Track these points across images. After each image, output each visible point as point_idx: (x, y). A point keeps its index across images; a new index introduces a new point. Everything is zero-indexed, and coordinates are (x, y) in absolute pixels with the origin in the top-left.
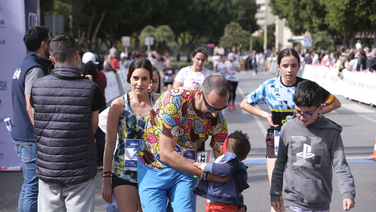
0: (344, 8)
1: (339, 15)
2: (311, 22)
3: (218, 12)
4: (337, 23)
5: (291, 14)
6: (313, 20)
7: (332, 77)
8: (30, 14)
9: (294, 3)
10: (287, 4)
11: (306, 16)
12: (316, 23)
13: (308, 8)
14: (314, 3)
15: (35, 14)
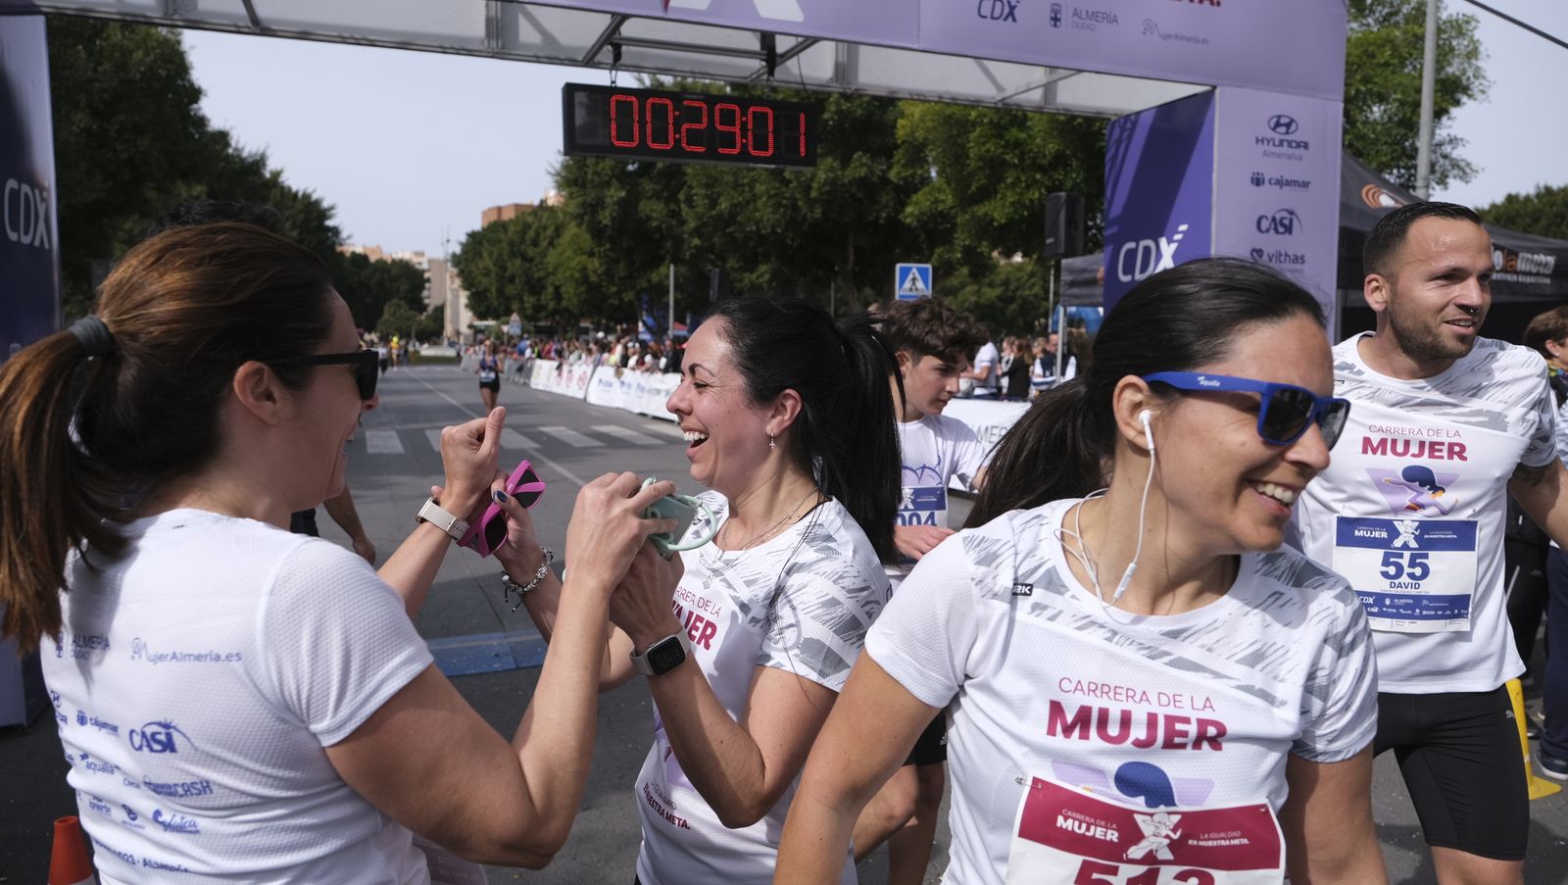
1: (579, 291)
2: (522, 301)
3: (372, 285)
5: (493, 289)
6: (525, 298)
7: (601, 380)
8: (12, 184)
9: (497, 274)
10: (487, 275)
11: (515, 293)
12: (529, 302)
13: (517, 281)
14: (527, 275)
15: (37, 192)
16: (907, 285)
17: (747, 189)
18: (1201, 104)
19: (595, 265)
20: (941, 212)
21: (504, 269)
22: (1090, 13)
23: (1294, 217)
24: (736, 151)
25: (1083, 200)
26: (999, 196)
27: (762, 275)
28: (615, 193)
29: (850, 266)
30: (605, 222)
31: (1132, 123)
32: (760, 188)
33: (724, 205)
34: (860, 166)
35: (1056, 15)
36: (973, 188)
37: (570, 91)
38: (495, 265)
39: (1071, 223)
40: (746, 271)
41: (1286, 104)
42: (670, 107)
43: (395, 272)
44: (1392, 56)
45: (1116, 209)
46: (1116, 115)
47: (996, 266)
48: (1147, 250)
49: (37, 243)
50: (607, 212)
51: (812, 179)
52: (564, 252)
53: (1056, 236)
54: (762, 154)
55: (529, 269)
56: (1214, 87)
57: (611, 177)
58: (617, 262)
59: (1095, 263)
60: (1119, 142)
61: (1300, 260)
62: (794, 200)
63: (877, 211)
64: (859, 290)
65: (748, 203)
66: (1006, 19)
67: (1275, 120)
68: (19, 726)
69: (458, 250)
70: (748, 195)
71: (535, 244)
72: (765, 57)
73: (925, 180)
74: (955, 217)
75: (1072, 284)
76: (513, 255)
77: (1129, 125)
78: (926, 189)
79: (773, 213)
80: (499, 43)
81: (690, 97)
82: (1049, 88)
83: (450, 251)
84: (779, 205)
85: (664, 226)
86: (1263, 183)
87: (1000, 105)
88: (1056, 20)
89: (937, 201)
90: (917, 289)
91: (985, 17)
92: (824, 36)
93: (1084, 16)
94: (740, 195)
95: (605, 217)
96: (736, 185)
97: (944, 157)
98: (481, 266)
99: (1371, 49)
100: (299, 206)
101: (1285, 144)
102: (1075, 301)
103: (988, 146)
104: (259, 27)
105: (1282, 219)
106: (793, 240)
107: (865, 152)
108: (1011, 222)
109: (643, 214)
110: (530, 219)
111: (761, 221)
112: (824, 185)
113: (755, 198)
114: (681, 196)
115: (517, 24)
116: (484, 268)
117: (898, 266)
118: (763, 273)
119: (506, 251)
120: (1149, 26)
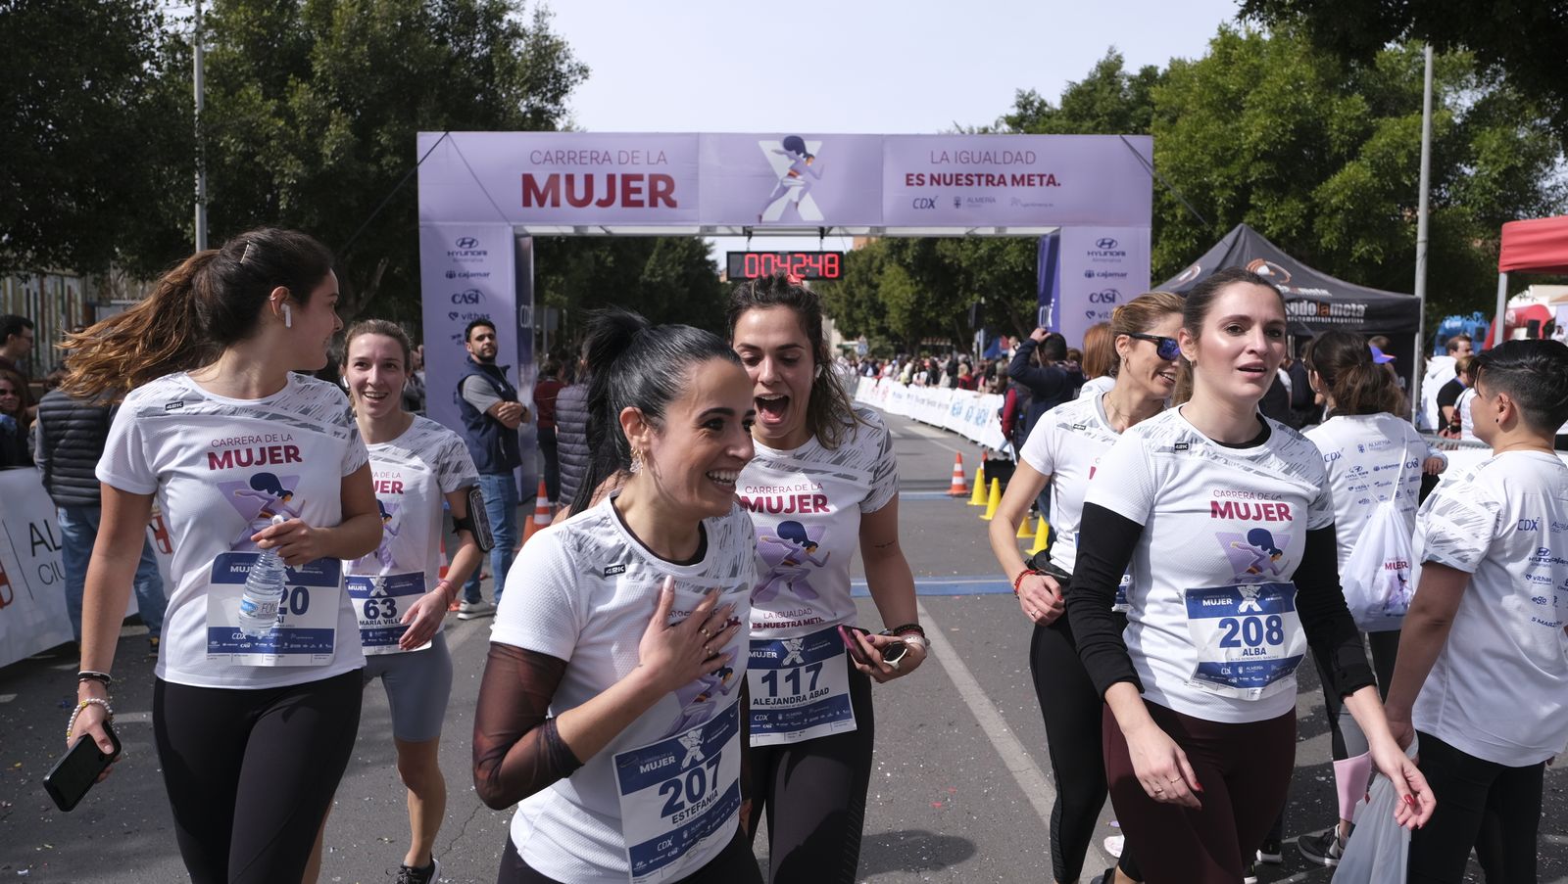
0: (910, 307)
1: (902, 316)
2: (867, 324)
4: (901, 326)
5: (843, 313)
6: (870, 321)
9: (846, 300)
10: (837, 301)
11: (861, 316)
12: (873, 325)
13: (863, 306)
14: (872, 300)
18: (1057, 237)
21: (852, 295)
22: (978, 199)
23: (1116, 292)
30: (908, 260)
31: (1044, 242)
35: (958, 201)
38: (845, 292)
41: (1108, 232)
50: (910, 252)
56: (1060, 229)
58: (927, 292)
60: (1041, 250)
66: (929, 207)
71: (880, 272)
76: (861, 282)
79: (1018, 256)
86: (1093, 276)
88: (957, 204)
91: (918, 208)
93: (974, 200)
98: (833, 291)
100: (686, 245)
101: (1109, 254)
105: (1107, 294)
109: (939, 253)
116: (837, 295)
119: (855, 278)
120: (1015, 202)
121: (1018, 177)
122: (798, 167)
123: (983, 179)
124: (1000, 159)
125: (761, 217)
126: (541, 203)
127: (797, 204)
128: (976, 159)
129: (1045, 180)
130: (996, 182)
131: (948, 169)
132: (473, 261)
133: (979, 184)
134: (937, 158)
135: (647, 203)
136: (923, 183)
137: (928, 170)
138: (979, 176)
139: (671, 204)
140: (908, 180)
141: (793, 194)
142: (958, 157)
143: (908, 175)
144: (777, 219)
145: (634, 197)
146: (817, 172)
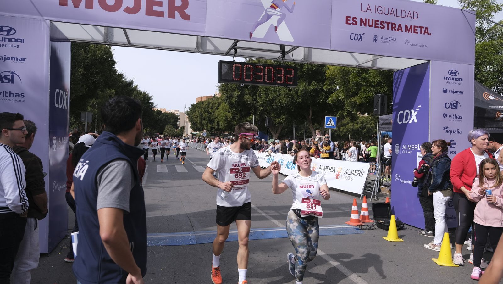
1: (225, 123)
2: (207, 126)
3: (162, 120)
5: (199, 122)
9: (200, 117)
10: (197, 118)
11: (205, 123)
12: (209, 126)
13: (206, 120)
14: (209, 118)
15: (64, 92)
16: (329, 123)
17: (278, 92)
18: (425, 66)
19: (230, 115)
20: (340, 100)
21: (202, 116)
22: (387, 38)
23: (458, 103)
24: (272, 81)
25: (386, 96)
26: (359, 95)
27: (282, 119)
28: (237, 93)
29: (310, 117)
30: (233, 102)
31: (402, 73)
32: (282, 92)
33: (270, 97)
34: (314, 85)
35: (376, 38)
36: (351, 92)
37: (221, 63)
38: (199, 114)
39: (382, 104)
40: (277, 118)
41: (454, 66)
42: (252, 68)
43: (169, 116)
44: (493, 50)
45: (397, 100)
46: (397, 70)
47: (358, 117)
48: (407, 113)
49: (63, 108)
51: (298, 89)
52: (220, 111)
53: (378, 109)
54: (280, 82)
55: (209, 116)
56: (430, 61)
57: (236, 88)
58: (237, 114)
59: (390, 117)
60: (398, 78)
61: (460, 118)
62: (293, 96)
63: (319, 100)
64: (313, 124)
65: (278, 96)
66: (359, 40)
67: (451, 71)
68: (46, 253)
69: (188, 110)
70: (278, 94)
71: (212, 108)
72: (282, 52)
73: (335, 90)
74: (344, 102)
75: (383, 124)
76: (205, 111)
77: (401, 73)
78: (335, 93)
79: (286, 100)
80: (201, 49)
81: (258, 65)
82: (374, 62)
83: (186, 111)
84: (288, 97)
85: (252, 103)
86: (447, 92)
87: (358, 67)
88: (375, 40)
89: (339, 96)
90: (332, 124)
91: (352, 40)
92: (300, 46)
93: (385, 39)
94: (275, 94)
95: (233, 100)
96: (274, 91)
97: (341, 82)
99: (486, 48)
100: (143, 96)
101: (454, 79)
102: (384, 130)
103: (355, 79)
104: (130, 45)
105: (454, 104)
106: (292, 108)
107: (316, 81)
108: (363, 104)
109: (245, 100)
110: (211, 101)
111: (282, 102)
112: (302, 91)
113: (280, 95)
114: (257, 94)
115: (206, 43)
116: (196, 116)
117: (326, 117)
118: (283, 118)
119: (203, 110)
120: (407, 42)
121: (409, 28)
122: (276, 2)
123: (390, 25)
124: (399, 14)
125: (251, 34)
126: (76, 5)
127: (276, 28)
128: (386, 12)
129: (423, 30)
130: (396, 28)
131: (371, 16)
132: (11, 46)
133: (388, 29)
134: (364, 8)
135: (166, 14)
136: (356, 24)
137: (359, 15)
138: (388, 23)
139: (186, 17)
140: (347, 20)
141: (274, 21)
142: (376, 9)
143: (347, 17)
144: (262, 37)
145: (156, 8)
146: (291, 8)
